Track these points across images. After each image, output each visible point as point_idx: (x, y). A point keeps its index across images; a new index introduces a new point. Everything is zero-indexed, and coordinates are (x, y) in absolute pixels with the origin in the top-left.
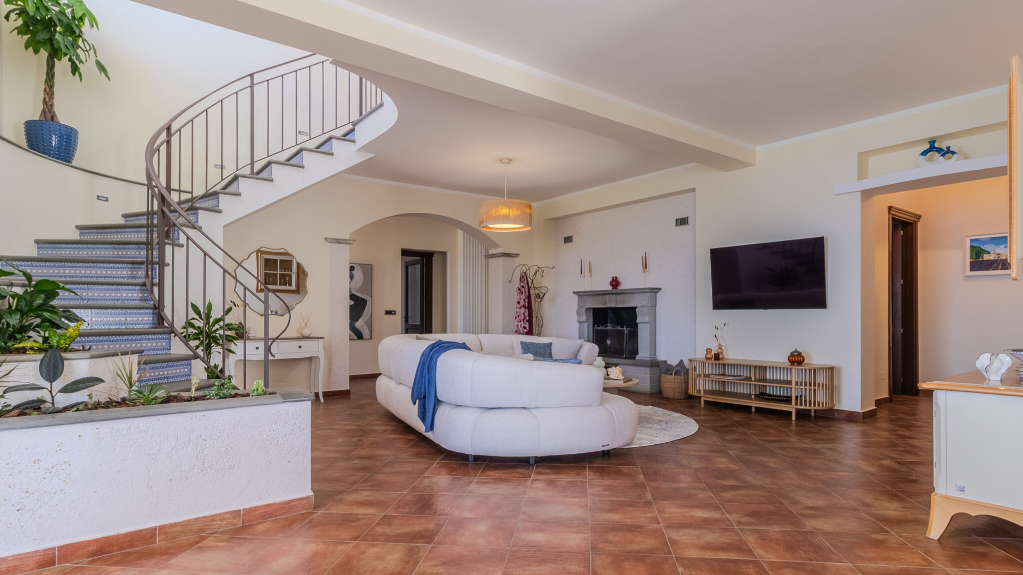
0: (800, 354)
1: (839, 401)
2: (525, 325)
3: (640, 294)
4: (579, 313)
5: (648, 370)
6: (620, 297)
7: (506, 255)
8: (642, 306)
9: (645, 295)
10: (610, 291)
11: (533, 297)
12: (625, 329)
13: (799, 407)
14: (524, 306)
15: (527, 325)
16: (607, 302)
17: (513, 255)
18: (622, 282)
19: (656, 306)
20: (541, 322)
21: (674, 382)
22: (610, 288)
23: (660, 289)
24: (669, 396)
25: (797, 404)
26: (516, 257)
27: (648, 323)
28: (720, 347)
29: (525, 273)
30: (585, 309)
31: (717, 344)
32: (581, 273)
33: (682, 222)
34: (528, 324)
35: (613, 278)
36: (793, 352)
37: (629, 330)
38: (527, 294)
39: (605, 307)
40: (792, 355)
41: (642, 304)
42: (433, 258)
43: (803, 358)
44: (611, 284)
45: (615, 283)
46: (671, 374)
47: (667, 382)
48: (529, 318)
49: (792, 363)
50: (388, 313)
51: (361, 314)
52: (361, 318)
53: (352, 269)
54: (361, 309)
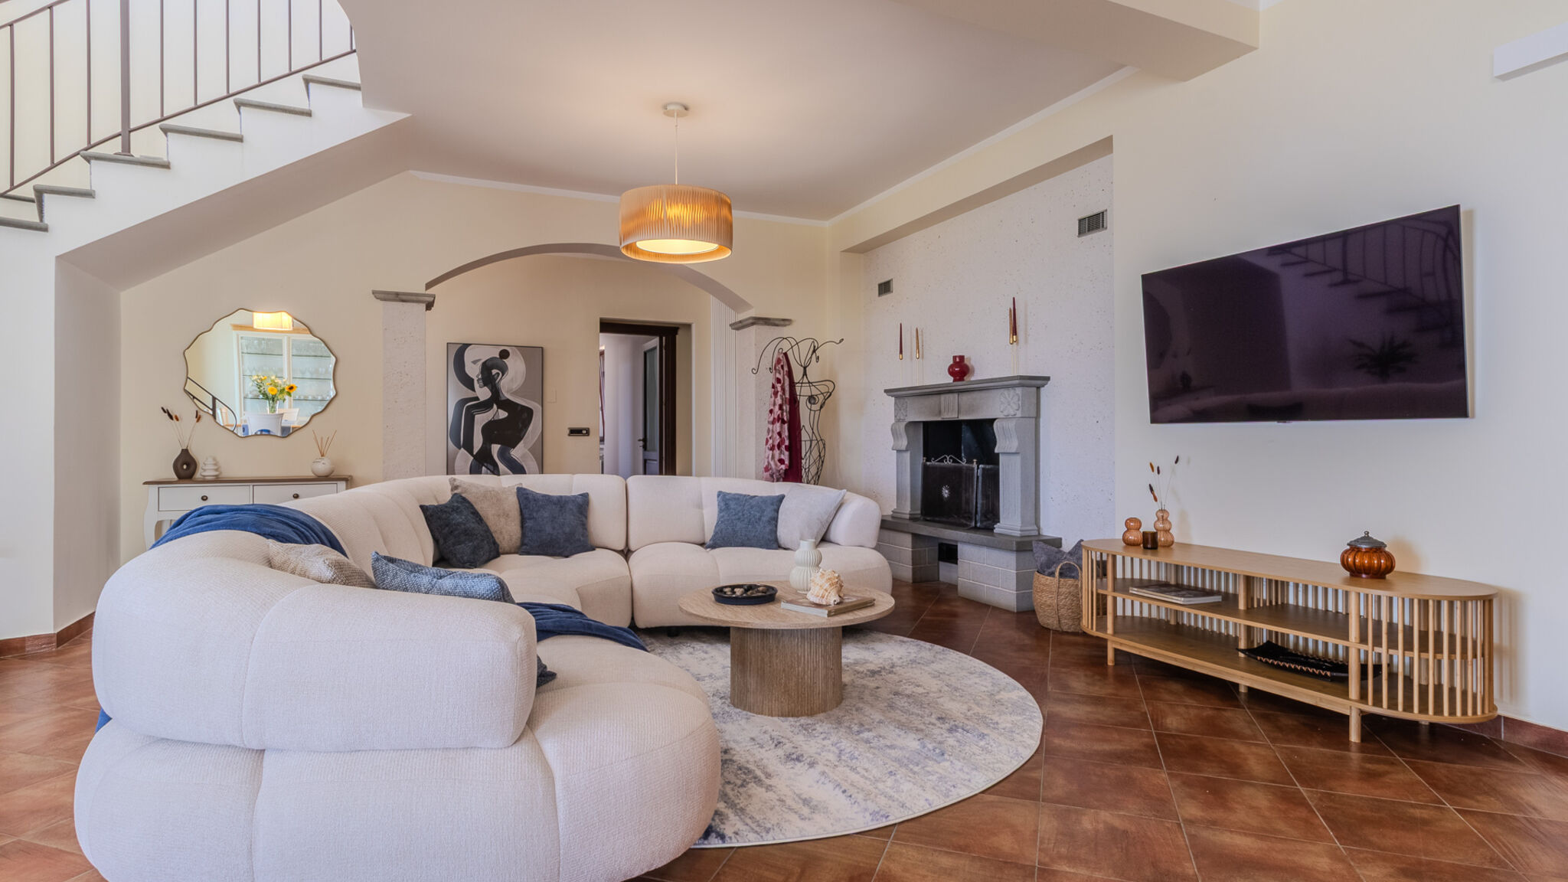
0: (1378, 549)
1: (1515, 692)
2: (782, 457)
3: (1002, 390)
4: (894, 432)
5: (1011, 558)
6: (965, 398)
7: (761, 322)
8: (1007, 418)
9: (1012, 391)
10: (947, 385)
11: (803, 402)
12: (975, 465)
13: (1370, 708)
14: (780, 419)
15: (786, 456)
16: (943, 410)
17: (777, 322)
18: (976, 367)
19: (1037, 417)
20: (821, 450)
21: (1059, 594)
22: (950, 379)
23: (1048, 379)
24: (1048, 624)
25: (1363, 697)
26: (785, 326)
27: (1016, 453)
28: (1163, 515)
29: (786, 354)
30: (905, 423)
31: (1157, 507)
32: (901, 352)
33: (1092, 223)
34: (787, 453)
35: (955, 358)
36: (1357, 541)
37: (983, 469)
38: (787, 396)
39: (939, 419)
40: (1354, 548)
41: (1006, 413)
42: (677, 336)
43: (1390, 558)
44: (952, 372)
45: (960, 369)
46: (1052, 574)
47: (1042, 591)
48: (790, 442)
49: (1355, 572)
50: (575, 432)
51: (522, 435)
52: (522, 442)
53: (504, 354)
54: (520, 425)
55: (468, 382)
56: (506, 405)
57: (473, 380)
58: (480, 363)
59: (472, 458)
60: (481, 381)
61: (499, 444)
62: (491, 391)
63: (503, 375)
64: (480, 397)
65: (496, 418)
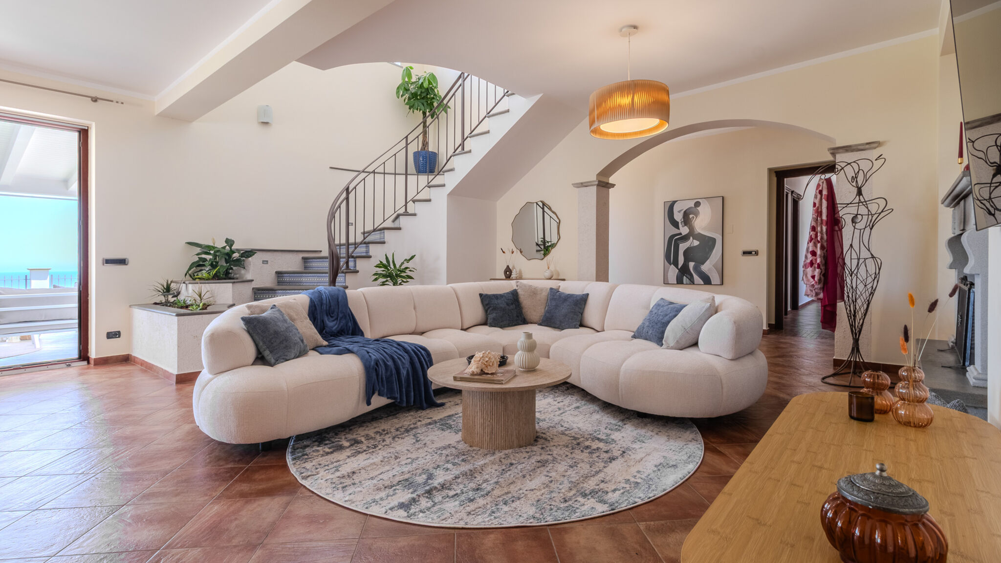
17: (861, 147)
20: (878, 276)
29: (827, 179)
50: (747, 253)
51: (709, 256)
52: (709, 260)
53: (697, 204)
54: (707, 250)
55: (675, 224)
56: (699, 237)
57: (678, 222)
58: (683, 212)
59: (678, 271)
60: (683, 223)
61: (693, 262)
62: (689, 229)
63: (696, 218)
64: (682, 233)
65: (692, 246)
